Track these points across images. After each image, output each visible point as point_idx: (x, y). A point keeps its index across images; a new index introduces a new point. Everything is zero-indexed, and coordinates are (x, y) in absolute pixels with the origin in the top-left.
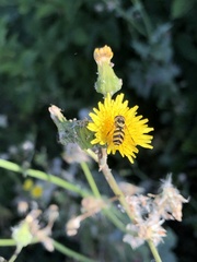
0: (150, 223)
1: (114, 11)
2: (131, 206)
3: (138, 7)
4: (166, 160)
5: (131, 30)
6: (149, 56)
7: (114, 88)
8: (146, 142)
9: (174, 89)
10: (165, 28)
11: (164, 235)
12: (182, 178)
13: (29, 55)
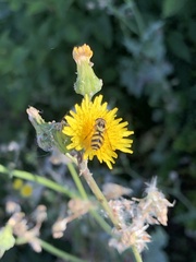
0: (134, 228)
1: (106, 9)
2: (114, 211)
3: (130, 4)
4: (157, 158)
5: (123, 27)
6: (141, 54)
7: (93, 89)
8: (125, 146)
9: (166, 86)
10: (157, 26)
11: (149, 241)
12: (173, 176)
13: (20, 52)
